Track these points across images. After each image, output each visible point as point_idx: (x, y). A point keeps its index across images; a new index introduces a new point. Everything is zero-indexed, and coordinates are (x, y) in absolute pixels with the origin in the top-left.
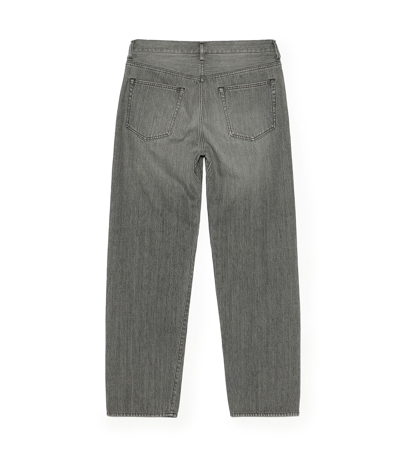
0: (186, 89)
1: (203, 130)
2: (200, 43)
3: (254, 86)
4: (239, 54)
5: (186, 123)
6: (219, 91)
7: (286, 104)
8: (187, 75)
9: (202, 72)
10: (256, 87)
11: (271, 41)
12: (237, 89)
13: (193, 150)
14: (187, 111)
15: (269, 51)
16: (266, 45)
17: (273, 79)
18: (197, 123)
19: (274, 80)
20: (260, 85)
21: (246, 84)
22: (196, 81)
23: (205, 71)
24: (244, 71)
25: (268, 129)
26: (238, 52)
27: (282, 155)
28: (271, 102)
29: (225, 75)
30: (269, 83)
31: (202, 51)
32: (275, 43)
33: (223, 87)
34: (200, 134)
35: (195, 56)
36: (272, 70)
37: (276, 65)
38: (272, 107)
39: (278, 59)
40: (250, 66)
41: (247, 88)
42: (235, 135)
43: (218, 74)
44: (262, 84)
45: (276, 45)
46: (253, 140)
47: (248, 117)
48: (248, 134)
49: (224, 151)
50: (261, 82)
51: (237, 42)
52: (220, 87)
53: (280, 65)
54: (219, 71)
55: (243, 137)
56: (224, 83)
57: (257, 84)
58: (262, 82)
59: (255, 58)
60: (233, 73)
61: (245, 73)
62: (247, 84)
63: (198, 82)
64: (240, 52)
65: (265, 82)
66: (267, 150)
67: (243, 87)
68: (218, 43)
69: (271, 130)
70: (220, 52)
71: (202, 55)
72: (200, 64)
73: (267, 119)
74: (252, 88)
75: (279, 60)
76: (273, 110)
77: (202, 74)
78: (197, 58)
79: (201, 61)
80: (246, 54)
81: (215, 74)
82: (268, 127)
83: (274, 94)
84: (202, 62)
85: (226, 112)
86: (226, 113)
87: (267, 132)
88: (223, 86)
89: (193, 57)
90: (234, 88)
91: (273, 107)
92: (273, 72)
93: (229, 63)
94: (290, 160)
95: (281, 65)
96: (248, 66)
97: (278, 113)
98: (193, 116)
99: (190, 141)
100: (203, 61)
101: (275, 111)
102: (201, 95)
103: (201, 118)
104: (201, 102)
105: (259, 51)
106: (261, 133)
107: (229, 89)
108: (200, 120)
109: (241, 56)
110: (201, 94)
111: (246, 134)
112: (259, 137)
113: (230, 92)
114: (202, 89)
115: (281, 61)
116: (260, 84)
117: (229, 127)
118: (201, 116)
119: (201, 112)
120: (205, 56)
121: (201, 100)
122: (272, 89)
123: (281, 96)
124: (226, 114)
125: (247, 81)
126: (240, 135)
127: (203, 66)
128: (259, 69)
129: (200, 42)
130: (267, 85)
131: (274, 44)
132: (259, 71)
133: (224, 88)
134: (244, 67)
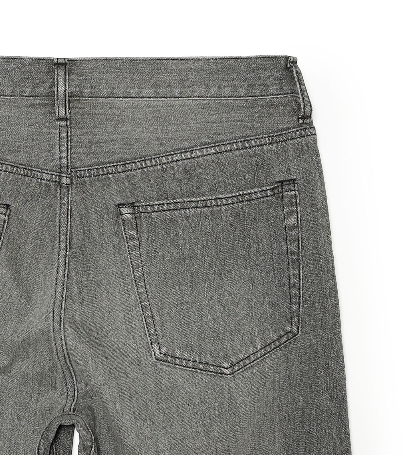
0: (13, 206)
1: (68, 344)
2: (55, 64)
3: (230, 201)
4: (181, 101)
5: (13, 317)
6: (121, 215)
7: (330, 258)
8: (16, 165)
9: (64, 154)
10: (235, 206)
11: (282, 62)
12: (175, 212)
13: (41, 400)
14: (14, 280)
15: (275, 92)
16: (268, 74)
17: (291, 180)
18: (47, 319)
19: (294, 184)
20: (249, 200)
21: (202, 196)
22: (46, 184)
23: (74, 151)
24: (198, 153)
25: (275, 338)
26: (177, 95)
27: (320, 422)
28: (285, 252)
29: (139, 165)
30: (276, 191)
31: (61, 89)
32: (296, 67)
33: (133, 203)
34: (61, 355)
35: (40, 104)
36: (286, 150)
37: (298, 135)
38: (288, 268)
39: (304, 118)
40: (216, 138)
41: (205, 210)
42: (172, 356)
43: (115, 164)
44: (253, 196)
45: (299, 73)
46: (227, 372)
47: (211, 299)
48: (211, 353)
49: (136, 409)
50: (251, 189)
51: (174, 62)
52: (122, 201)
53: (312, 137)
54: (119, 153)
55: (194, 361)
56: (135, 190)
57: (237, 196)
58: (253, 191)
59: (232, 115)
60: (164, 160)
61: (201, 159)
62: (207, 195)
63: (52, 187)
64: (183, 95)
65: (265, 188)
66: (273, 401)
67: (194, 204)
68: (113, 64)
69: (285, 339)
70: (119, 92)
71: (62, 103)
72: (55, 129)
73: (273, 304)
74: (224, 208)
75: (307, 121)
76: (289, 276)
77: (64, 161)
78: (46, 110)
79: (59, 119)
80: (202, 102)
81: (107, 163)
82: (275, 331)
83: (294, 227)
84: (63, 123)
85: (143, 284)
86: (141, 287)
87: (273, 346)
88: (133, 201)
89: (32, 106)
90: (165, 207)
91: (291, 267)
92: (289, 156)
93: (151, 129)
94: (343, 437)
95: (315, 135)
96: (210, 140)
97: (306, 287)
98: (34, 296)
99: (31, 374)
100: (66, 119)
101: (296, 281)
102: (63, 229)
103: (58, 302)
104: (62, 252)
105: (244, 91)
106: (251, 351)
107: (149, 209)
108: (57, 311)
109: (187, 108)
110: (62, 225)
111: (206, 354)
112: (247, 361)
113: (153, 221)
114: (64, 209)
115: (315, 125)
116: (246, 197)
117: (152, 331)
118: (59, 297)
119: (60, 284)
120: (73, 105)
121: (63, 245)
122: (286, 210)
123: (314, 233)
124: (140, 290)
125: (206, 186)
126: (186, 356)
127: (65, 135)
128: (245, 148)
129: (55, 61)
130: (271, 198)
131: (292, 71)
132: (243, 156)
133: (134, 207)
134: (198, 141)
